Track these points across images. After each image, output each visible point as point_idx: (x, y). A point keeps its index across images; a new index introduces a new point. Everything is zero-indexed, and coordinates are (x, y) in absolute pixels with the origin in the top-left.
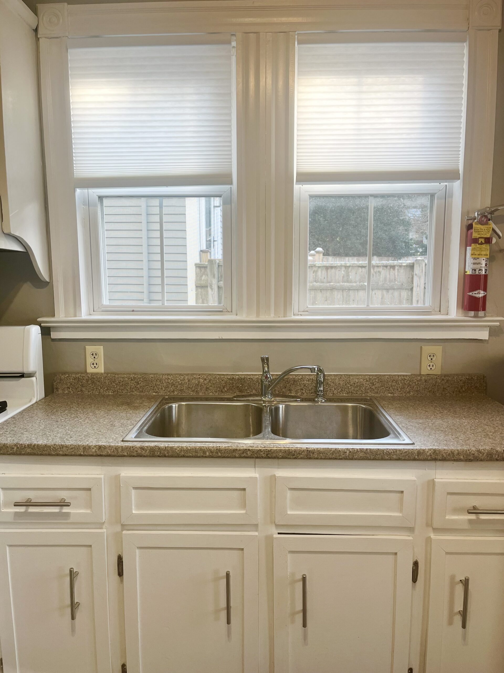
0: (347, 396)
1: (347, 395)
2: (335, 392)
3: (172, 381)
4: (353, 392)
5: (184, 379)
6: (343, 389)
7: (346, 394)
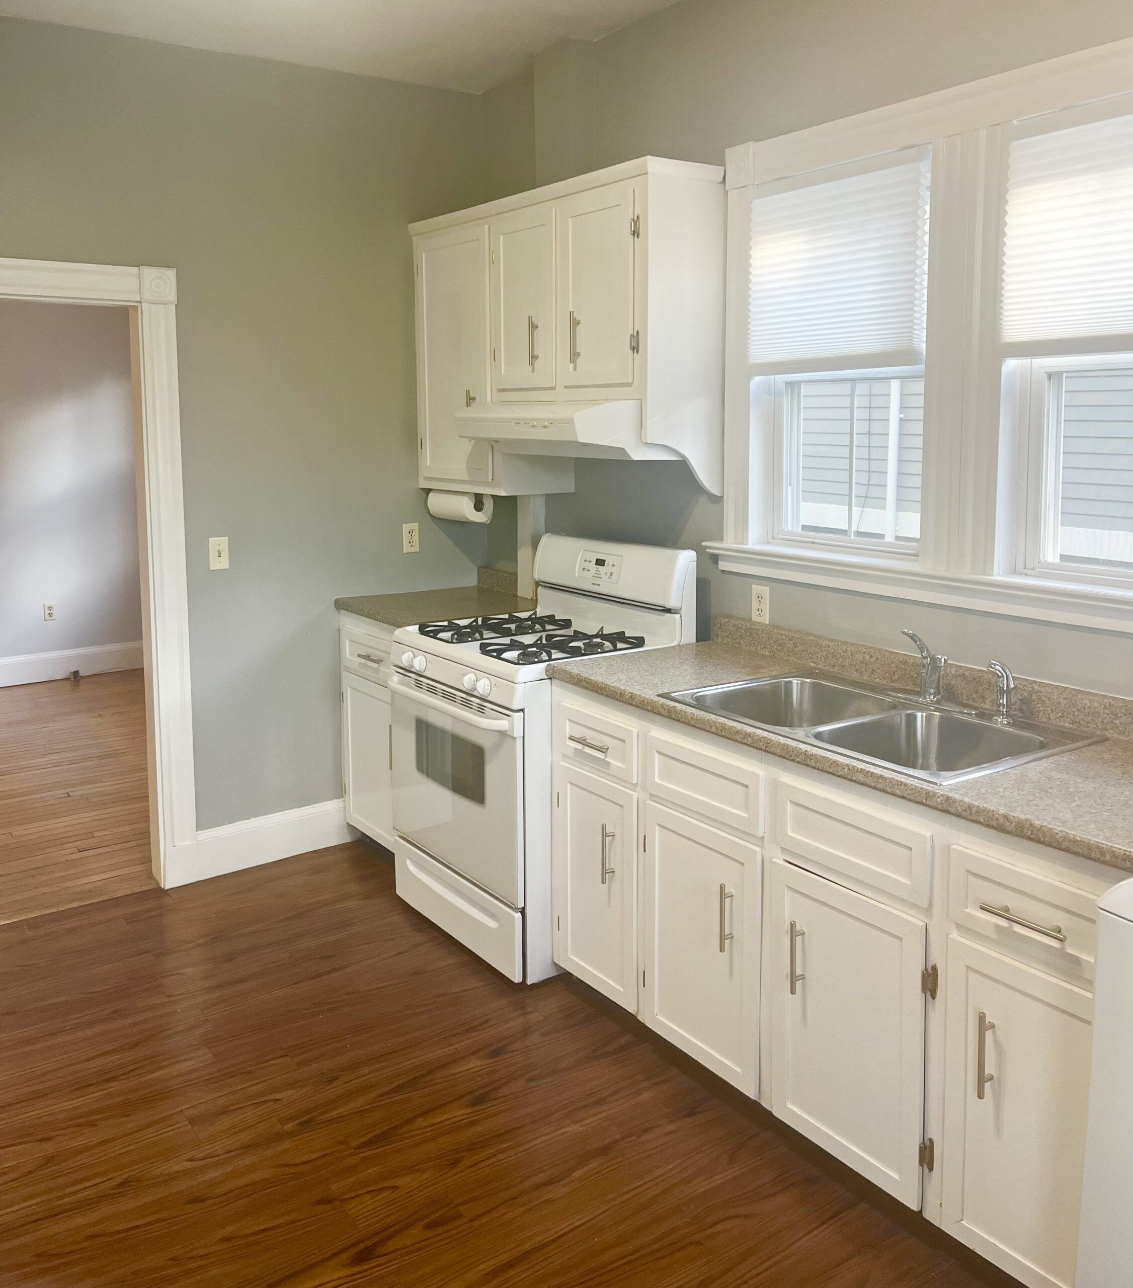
0: (1070, 729)
1: (1071, 726)
2: (1052, 716)
3: (833, 650)
4: (1081, 722)
5: (846, 651)
6: (1065, 714)
7: (1069, 723)
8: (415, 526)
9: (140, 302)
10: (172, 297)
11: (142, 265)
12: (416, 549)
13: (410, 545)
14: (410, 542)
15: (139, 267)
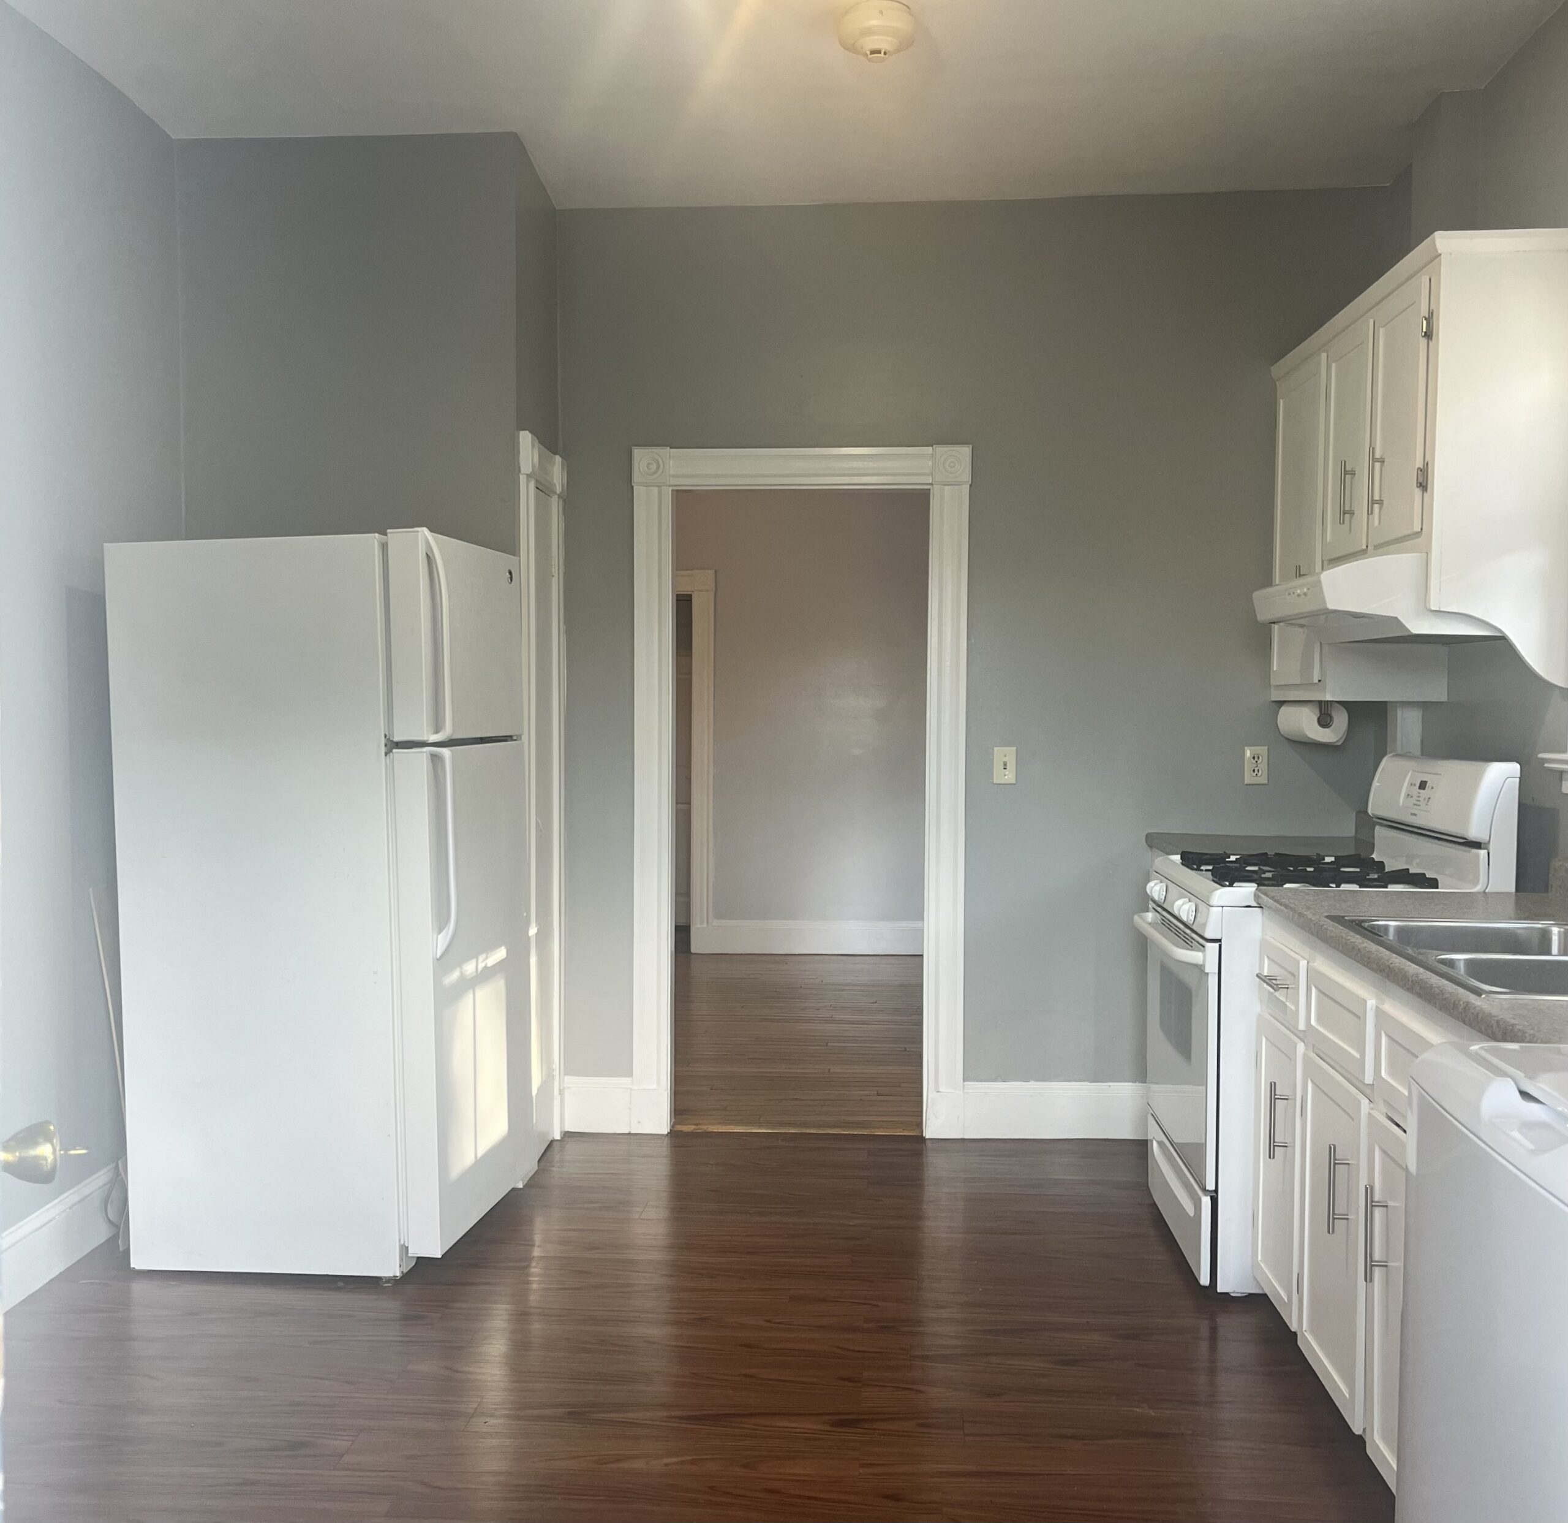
8: (1262, 750)
9: (931, 484)
10: (967, 477)
11: (935, 444)
12: (1263, 780)
13: (1254, 775)
14: (1254, 771)
15: (932, 446)
